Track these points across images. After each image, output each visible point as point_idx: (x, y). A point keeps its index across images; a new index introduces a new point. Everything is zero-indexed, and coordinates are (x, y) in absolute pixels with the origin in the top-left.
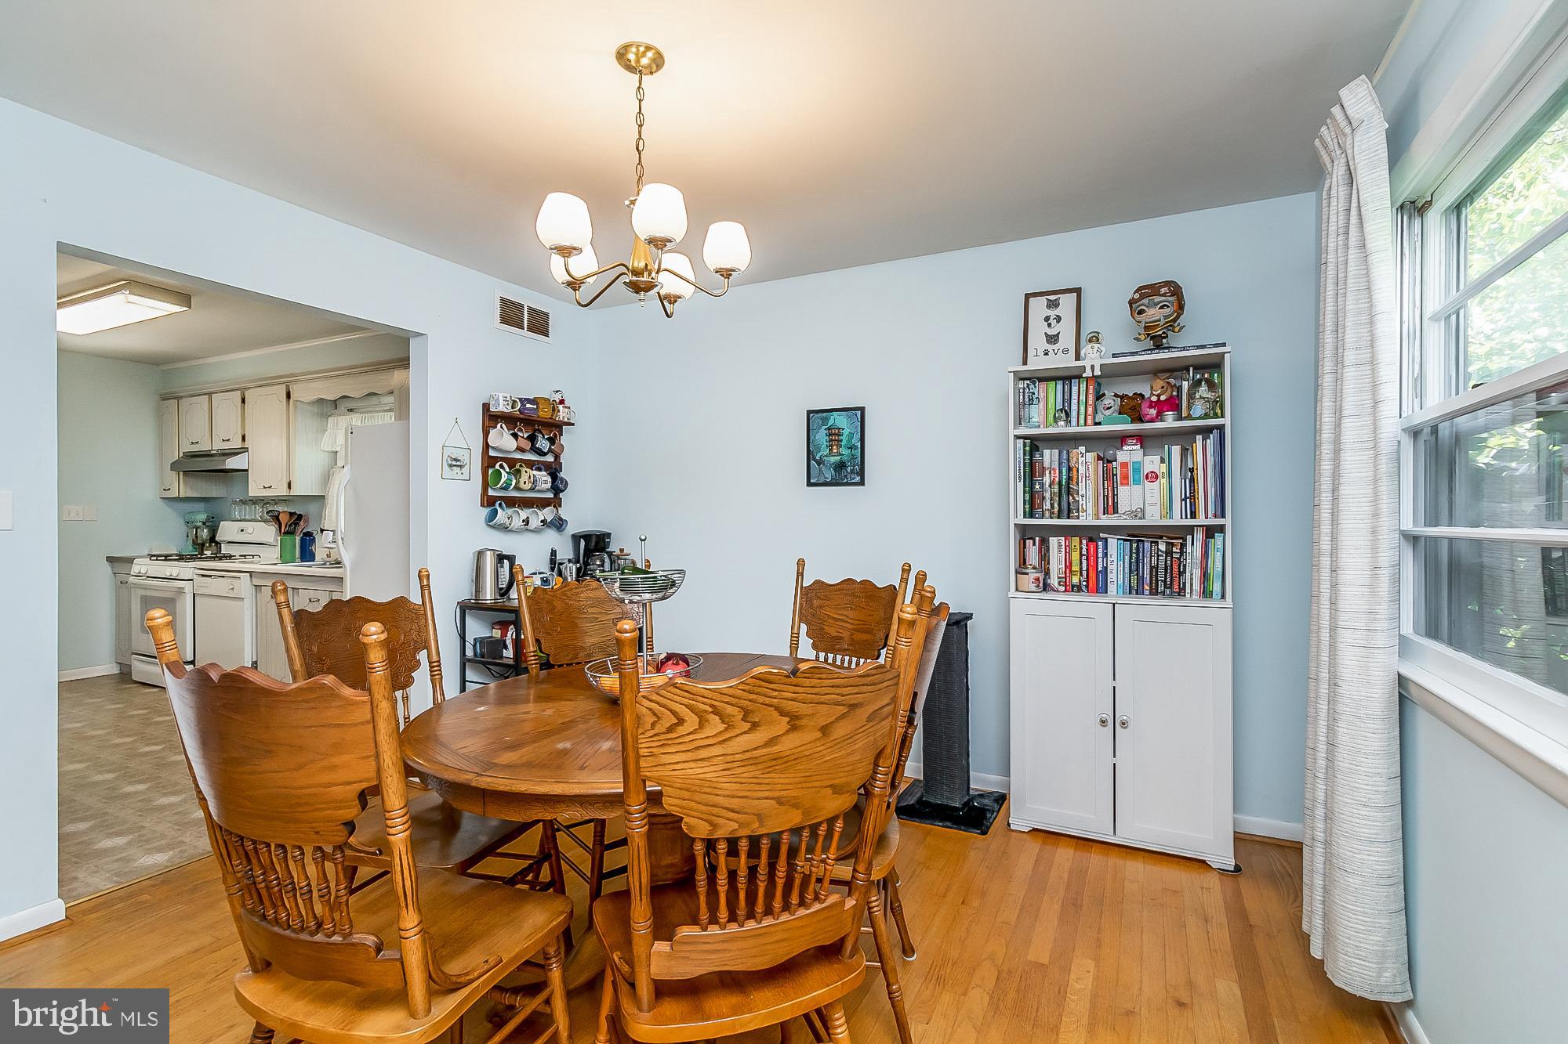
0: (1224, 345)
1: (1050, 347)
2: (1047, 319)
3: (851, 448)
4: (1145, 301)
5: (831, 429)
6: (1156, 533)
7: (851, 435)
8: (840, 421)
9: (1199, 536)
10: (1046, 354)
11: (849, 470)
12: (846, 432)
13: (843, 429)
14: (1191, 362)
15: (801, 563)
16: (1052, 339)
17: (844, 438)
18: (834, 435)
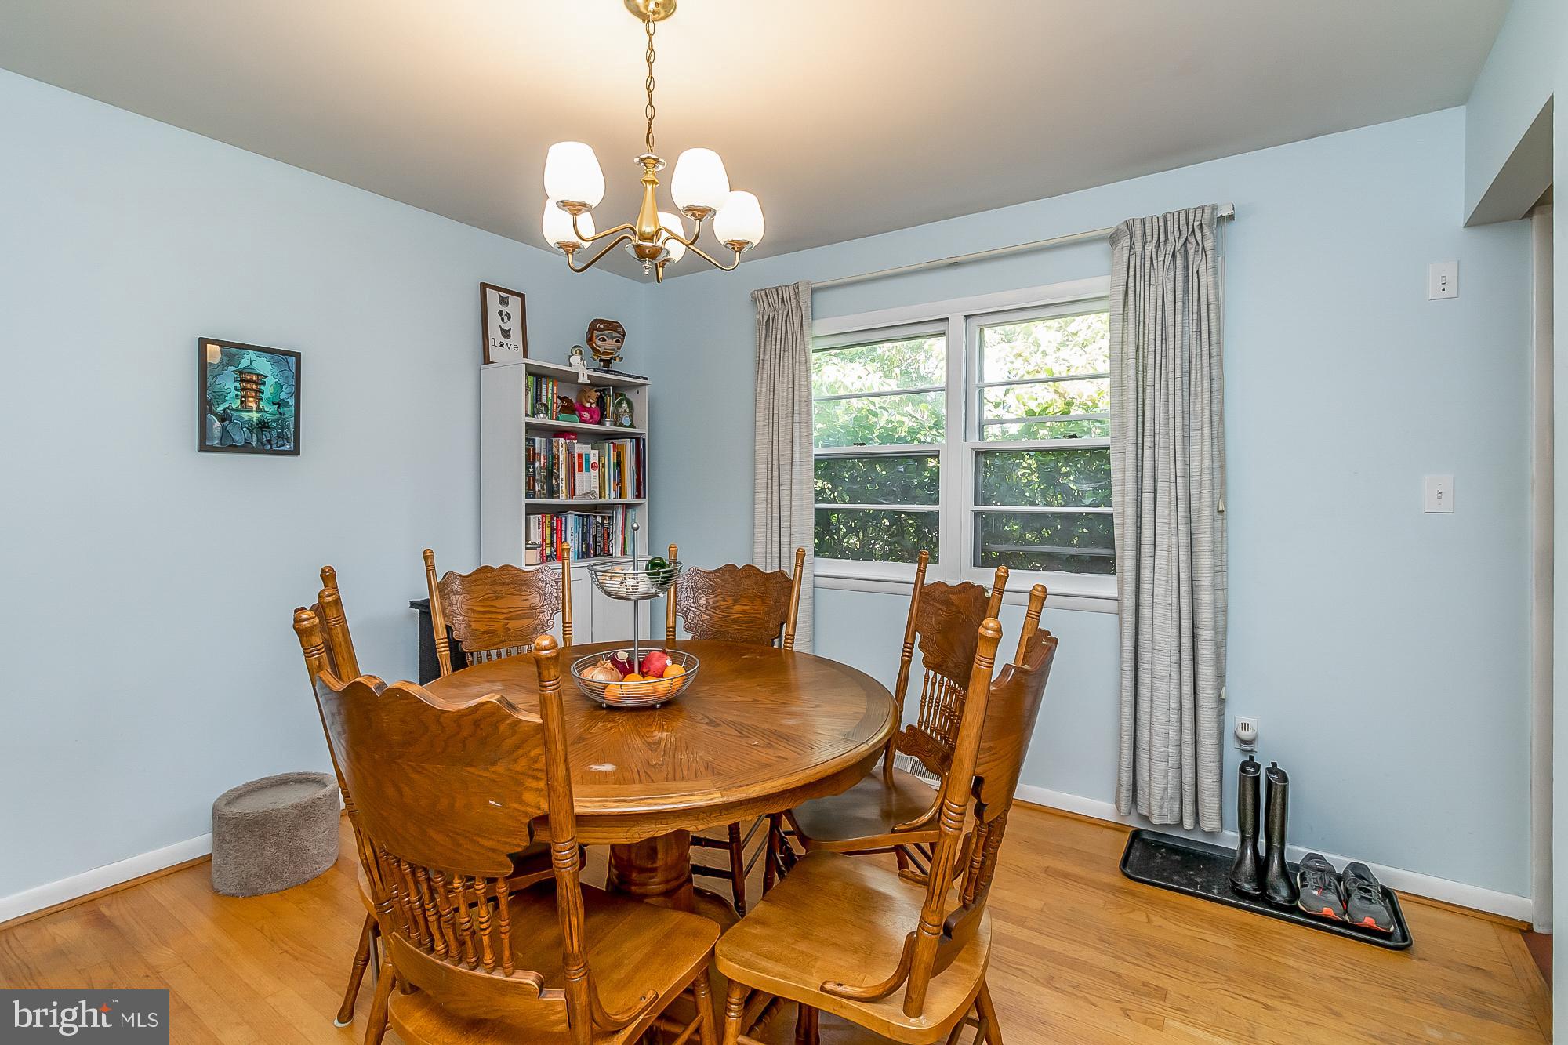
0: (646, 379)
1: (505, 341)
2: (500, 313)
3: (279, 404)
4: (606, 332)
5: (245, 373)
6: (596, 509)
7: (278, 387)
8: (262, 365)
9: (621, 511)
10: (502, 346)
11: (274, 433)
12: (271, 381)
13: (266, 377)
14: (611, 383)
15: (428, 556)
16: (506, 334)
17: (268, 391)
18: (249, 383)
